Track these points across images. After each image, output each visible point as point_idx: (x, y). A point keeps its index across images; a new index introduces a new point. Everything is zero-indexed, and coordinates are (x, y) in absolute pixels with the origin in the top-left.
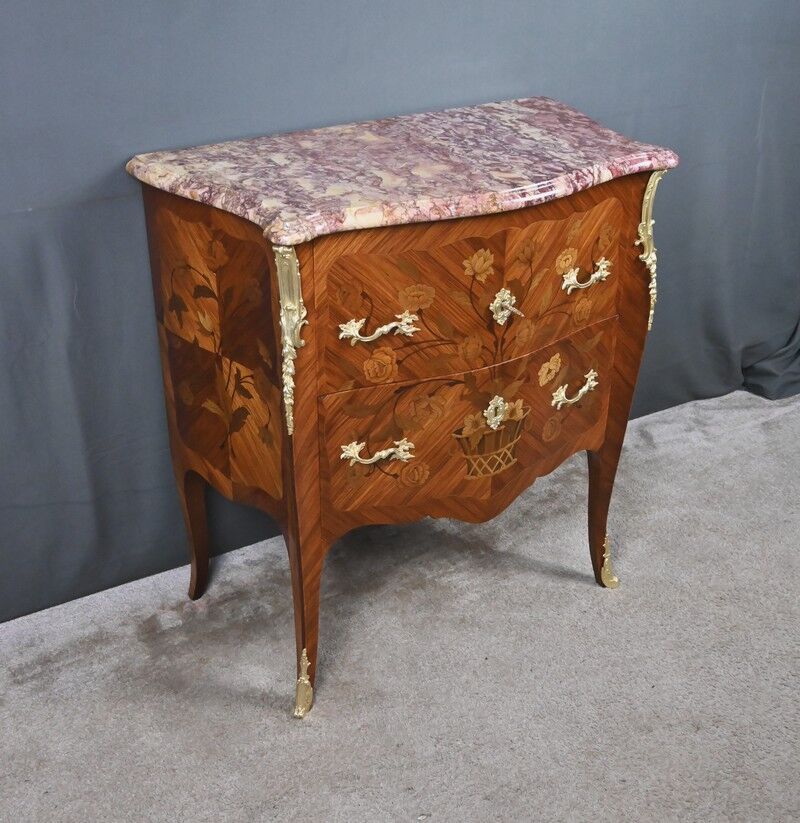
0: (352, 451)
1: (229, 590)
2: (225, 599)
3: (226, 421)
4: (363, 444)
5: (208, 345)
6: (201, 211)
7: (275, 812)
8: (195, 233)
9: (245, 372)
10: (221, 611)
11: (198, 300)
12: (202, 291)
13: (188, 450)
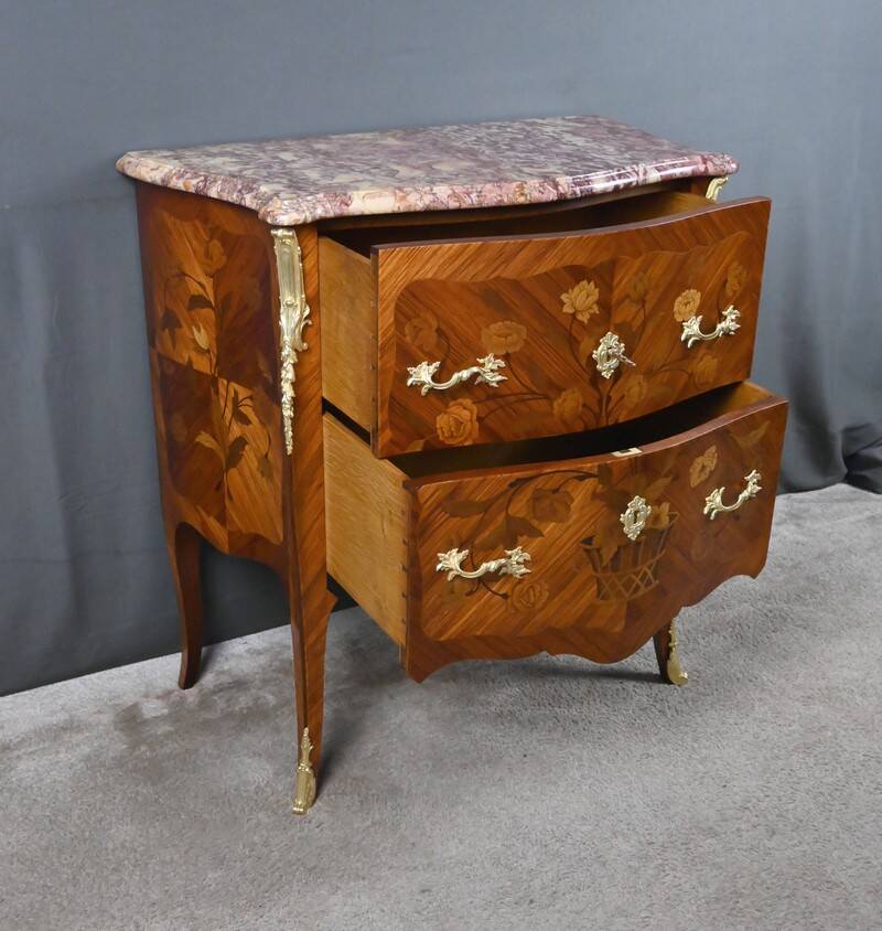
0: (452, 560)
1: (225, 679)
2: (219, 689)
3: (222, 456)
4: (466, 552)
5: (203, 365)
6: (196, 204)
7: (260, 911)
8: (190, 234)
9: (243, 392)
10: (215, 701)
11: (193, 313)
12: (198, 302)
13: (181, 499)
